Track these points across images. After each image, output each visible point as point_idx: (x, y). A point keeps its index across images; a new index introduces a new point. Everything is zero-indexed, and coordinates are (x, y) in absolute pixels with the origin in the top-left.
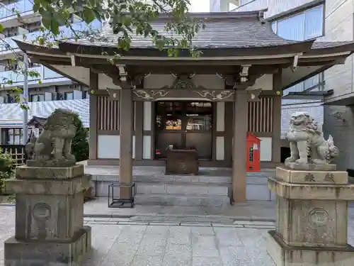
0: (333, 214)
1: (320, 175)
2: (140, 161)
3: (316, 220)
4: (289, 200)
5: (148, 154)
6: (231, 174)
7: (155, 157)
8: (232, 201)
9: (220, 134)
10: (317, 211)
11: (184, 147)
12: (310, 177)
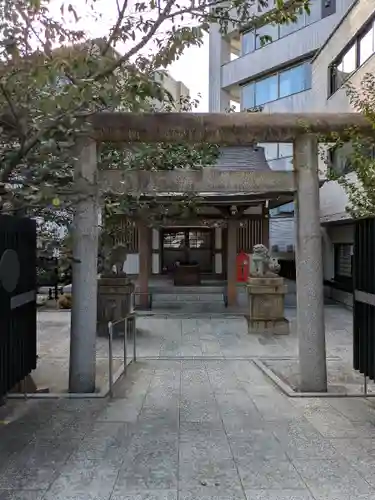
0: (275, 301)
1: (268, 281)
2: (152, 276)
3: (267, 304)
4: (251, 294)
5: (156, 270)
6: (226, 284)
7: (162, 273)
8: (226, 305)
9: (218, 251)
10: (266, 300)
11: (187, 263)
12: (263, 282)
